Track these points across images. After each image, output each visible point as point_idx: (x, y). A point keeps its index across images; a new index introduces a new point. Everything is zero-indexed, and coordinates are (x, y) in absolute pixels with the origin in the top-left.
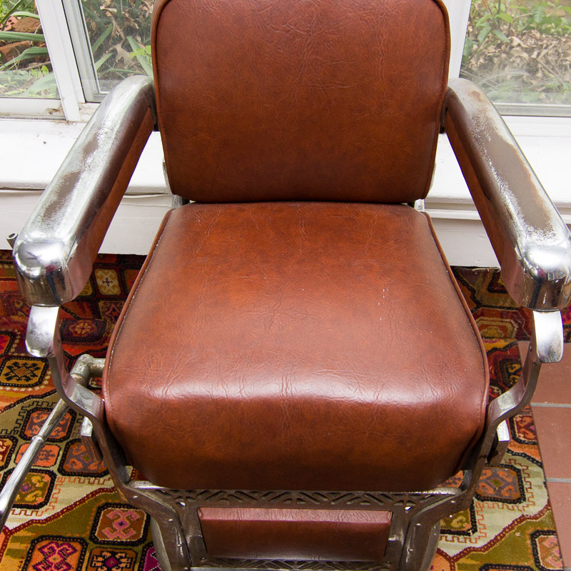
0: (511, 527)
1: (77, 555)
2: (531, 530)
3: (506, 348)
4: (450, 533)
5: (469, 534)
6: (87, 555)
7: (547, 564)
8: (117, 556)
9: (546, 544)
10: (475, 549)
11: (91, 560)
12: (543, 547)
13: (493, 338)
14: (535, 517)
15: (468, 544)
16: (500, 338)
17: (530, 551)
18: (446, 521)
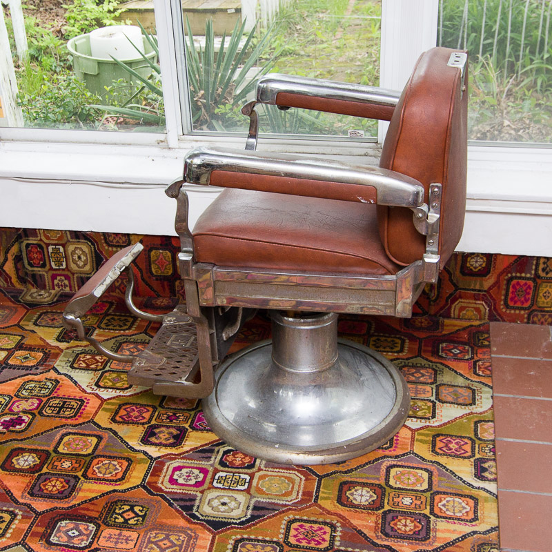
0: (462, 417)
1: (150, 413)
2: (476, 419)
3: (479, 326)
4: (415, 417)
5: (429, 419)
6: (157, 413)
7: (483, 436)
8: (177, 415)
9: (485, 427)
10: (431, 426)
11: (159, 416)
12: (482, 428)
13: (472, 319)
14: (481, 413)
15: (427, 424)
16: (477, 320)
17: (473, 429)
18: (413, 412)
